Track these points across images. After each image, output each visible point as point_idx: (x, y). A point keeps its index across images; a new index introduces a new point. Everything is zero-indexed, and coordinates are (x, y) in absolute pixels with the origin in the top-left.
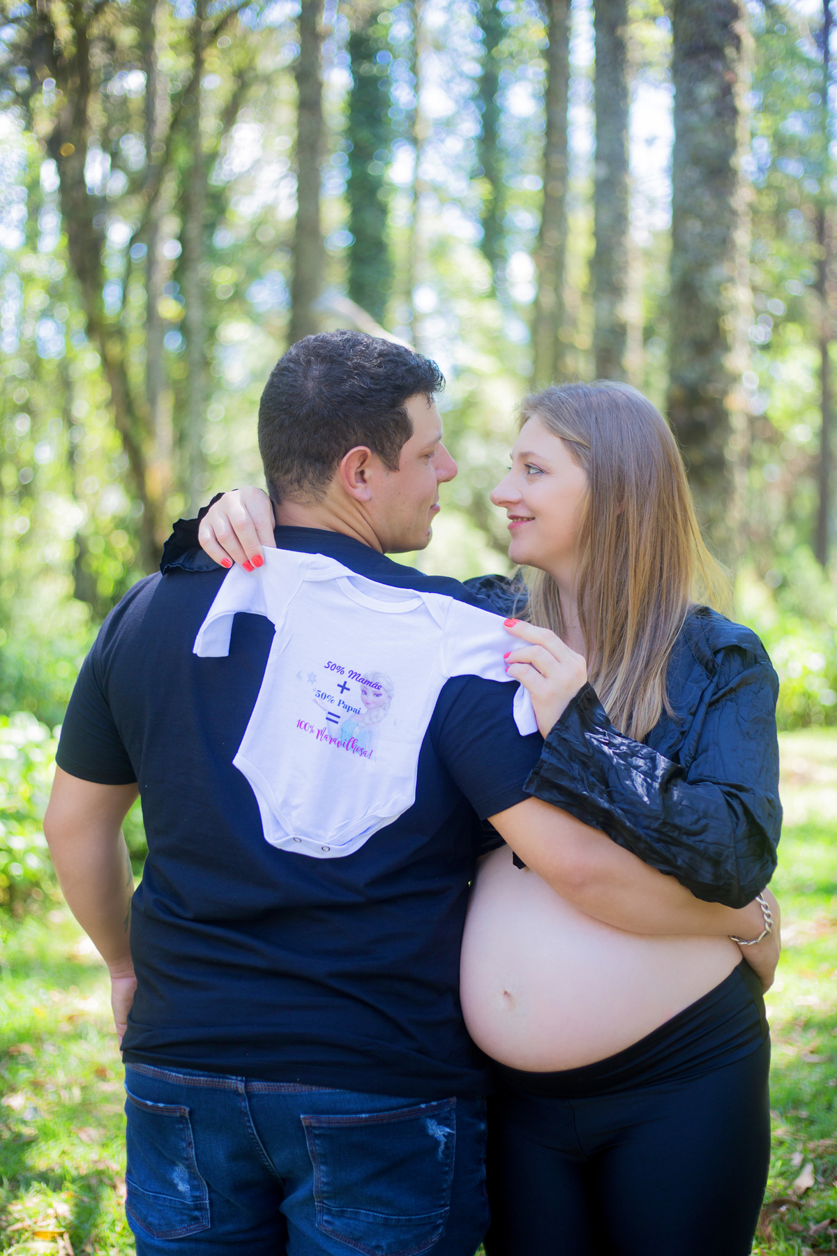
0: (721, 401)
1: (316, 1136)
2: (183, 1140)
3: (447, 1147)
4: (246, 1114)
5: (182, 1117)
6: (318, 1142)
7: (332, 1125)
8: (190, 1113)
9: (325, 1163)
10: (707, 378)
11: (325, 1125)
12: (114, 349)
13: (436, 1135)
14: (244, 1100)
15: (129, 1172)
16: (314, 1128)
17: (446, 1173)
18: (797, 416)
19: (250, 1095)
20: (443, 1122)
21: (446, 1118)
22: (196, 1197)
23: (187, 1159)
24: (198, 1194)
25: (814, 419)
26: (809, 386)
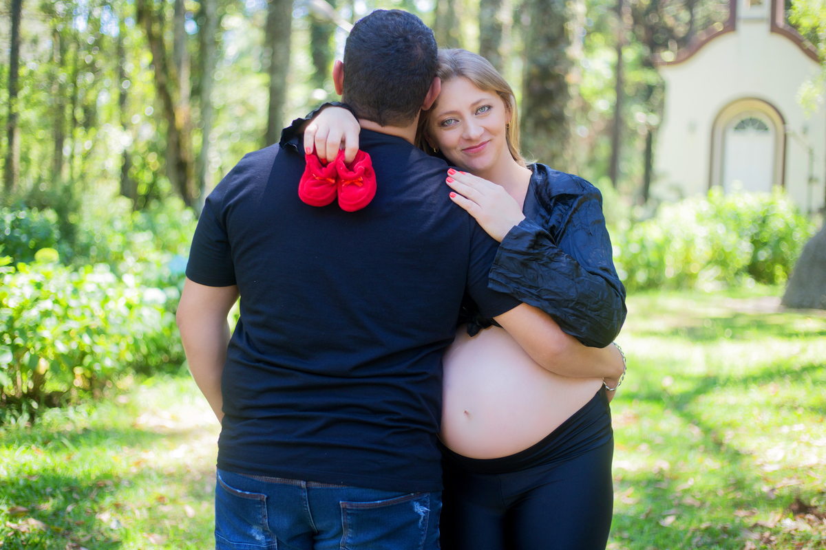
0: (563, 77)
1: (348, 514)
2: (260, 514)
3: (424, 519)
4: (305, 500)
5: (261, 501)
6: (349, 517)
7: (359, 508)
8: (267, 499)
9: (352, 529)
10: (555, 62)
11: (354, 508)
12: (156, 28)
13: (419, 512)
14: (305, 492)
15: (217, 529)
16: (348, 509)
17: (422, 535)
18: (599, 93)
19: (308, 489)
20: (423, 504)
21: (425, 502)
22: (269, 542)
23: (262, 524)
24: (270, 540)
25: (611, 96)
26: (608, 75)
